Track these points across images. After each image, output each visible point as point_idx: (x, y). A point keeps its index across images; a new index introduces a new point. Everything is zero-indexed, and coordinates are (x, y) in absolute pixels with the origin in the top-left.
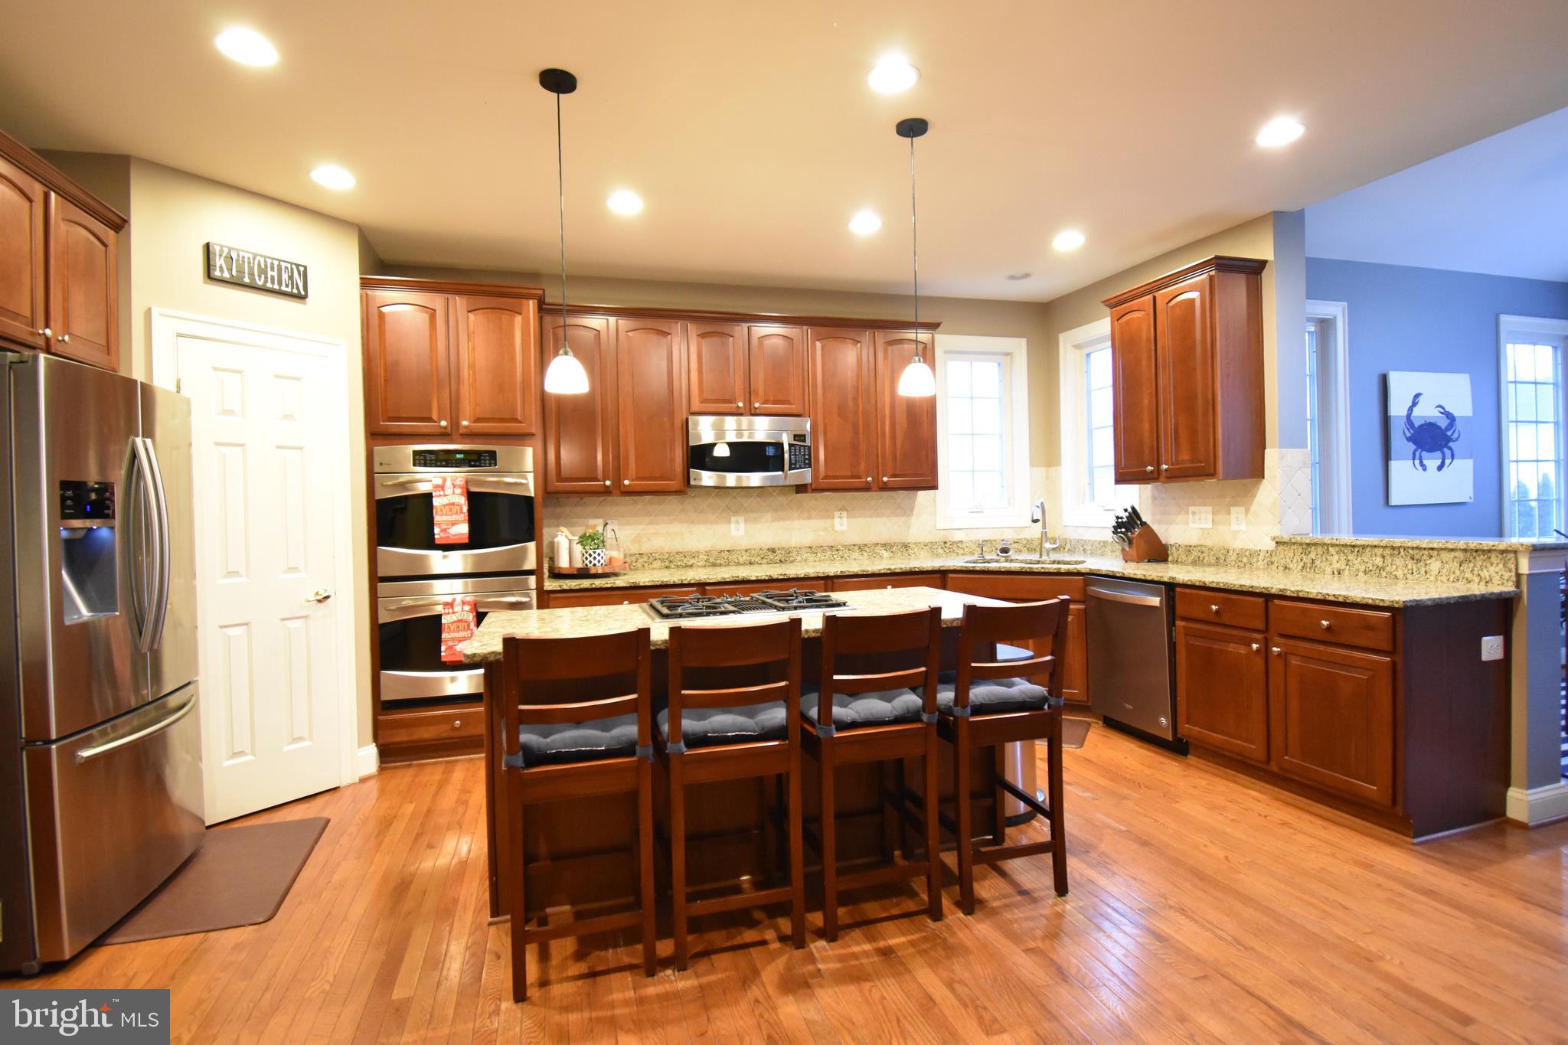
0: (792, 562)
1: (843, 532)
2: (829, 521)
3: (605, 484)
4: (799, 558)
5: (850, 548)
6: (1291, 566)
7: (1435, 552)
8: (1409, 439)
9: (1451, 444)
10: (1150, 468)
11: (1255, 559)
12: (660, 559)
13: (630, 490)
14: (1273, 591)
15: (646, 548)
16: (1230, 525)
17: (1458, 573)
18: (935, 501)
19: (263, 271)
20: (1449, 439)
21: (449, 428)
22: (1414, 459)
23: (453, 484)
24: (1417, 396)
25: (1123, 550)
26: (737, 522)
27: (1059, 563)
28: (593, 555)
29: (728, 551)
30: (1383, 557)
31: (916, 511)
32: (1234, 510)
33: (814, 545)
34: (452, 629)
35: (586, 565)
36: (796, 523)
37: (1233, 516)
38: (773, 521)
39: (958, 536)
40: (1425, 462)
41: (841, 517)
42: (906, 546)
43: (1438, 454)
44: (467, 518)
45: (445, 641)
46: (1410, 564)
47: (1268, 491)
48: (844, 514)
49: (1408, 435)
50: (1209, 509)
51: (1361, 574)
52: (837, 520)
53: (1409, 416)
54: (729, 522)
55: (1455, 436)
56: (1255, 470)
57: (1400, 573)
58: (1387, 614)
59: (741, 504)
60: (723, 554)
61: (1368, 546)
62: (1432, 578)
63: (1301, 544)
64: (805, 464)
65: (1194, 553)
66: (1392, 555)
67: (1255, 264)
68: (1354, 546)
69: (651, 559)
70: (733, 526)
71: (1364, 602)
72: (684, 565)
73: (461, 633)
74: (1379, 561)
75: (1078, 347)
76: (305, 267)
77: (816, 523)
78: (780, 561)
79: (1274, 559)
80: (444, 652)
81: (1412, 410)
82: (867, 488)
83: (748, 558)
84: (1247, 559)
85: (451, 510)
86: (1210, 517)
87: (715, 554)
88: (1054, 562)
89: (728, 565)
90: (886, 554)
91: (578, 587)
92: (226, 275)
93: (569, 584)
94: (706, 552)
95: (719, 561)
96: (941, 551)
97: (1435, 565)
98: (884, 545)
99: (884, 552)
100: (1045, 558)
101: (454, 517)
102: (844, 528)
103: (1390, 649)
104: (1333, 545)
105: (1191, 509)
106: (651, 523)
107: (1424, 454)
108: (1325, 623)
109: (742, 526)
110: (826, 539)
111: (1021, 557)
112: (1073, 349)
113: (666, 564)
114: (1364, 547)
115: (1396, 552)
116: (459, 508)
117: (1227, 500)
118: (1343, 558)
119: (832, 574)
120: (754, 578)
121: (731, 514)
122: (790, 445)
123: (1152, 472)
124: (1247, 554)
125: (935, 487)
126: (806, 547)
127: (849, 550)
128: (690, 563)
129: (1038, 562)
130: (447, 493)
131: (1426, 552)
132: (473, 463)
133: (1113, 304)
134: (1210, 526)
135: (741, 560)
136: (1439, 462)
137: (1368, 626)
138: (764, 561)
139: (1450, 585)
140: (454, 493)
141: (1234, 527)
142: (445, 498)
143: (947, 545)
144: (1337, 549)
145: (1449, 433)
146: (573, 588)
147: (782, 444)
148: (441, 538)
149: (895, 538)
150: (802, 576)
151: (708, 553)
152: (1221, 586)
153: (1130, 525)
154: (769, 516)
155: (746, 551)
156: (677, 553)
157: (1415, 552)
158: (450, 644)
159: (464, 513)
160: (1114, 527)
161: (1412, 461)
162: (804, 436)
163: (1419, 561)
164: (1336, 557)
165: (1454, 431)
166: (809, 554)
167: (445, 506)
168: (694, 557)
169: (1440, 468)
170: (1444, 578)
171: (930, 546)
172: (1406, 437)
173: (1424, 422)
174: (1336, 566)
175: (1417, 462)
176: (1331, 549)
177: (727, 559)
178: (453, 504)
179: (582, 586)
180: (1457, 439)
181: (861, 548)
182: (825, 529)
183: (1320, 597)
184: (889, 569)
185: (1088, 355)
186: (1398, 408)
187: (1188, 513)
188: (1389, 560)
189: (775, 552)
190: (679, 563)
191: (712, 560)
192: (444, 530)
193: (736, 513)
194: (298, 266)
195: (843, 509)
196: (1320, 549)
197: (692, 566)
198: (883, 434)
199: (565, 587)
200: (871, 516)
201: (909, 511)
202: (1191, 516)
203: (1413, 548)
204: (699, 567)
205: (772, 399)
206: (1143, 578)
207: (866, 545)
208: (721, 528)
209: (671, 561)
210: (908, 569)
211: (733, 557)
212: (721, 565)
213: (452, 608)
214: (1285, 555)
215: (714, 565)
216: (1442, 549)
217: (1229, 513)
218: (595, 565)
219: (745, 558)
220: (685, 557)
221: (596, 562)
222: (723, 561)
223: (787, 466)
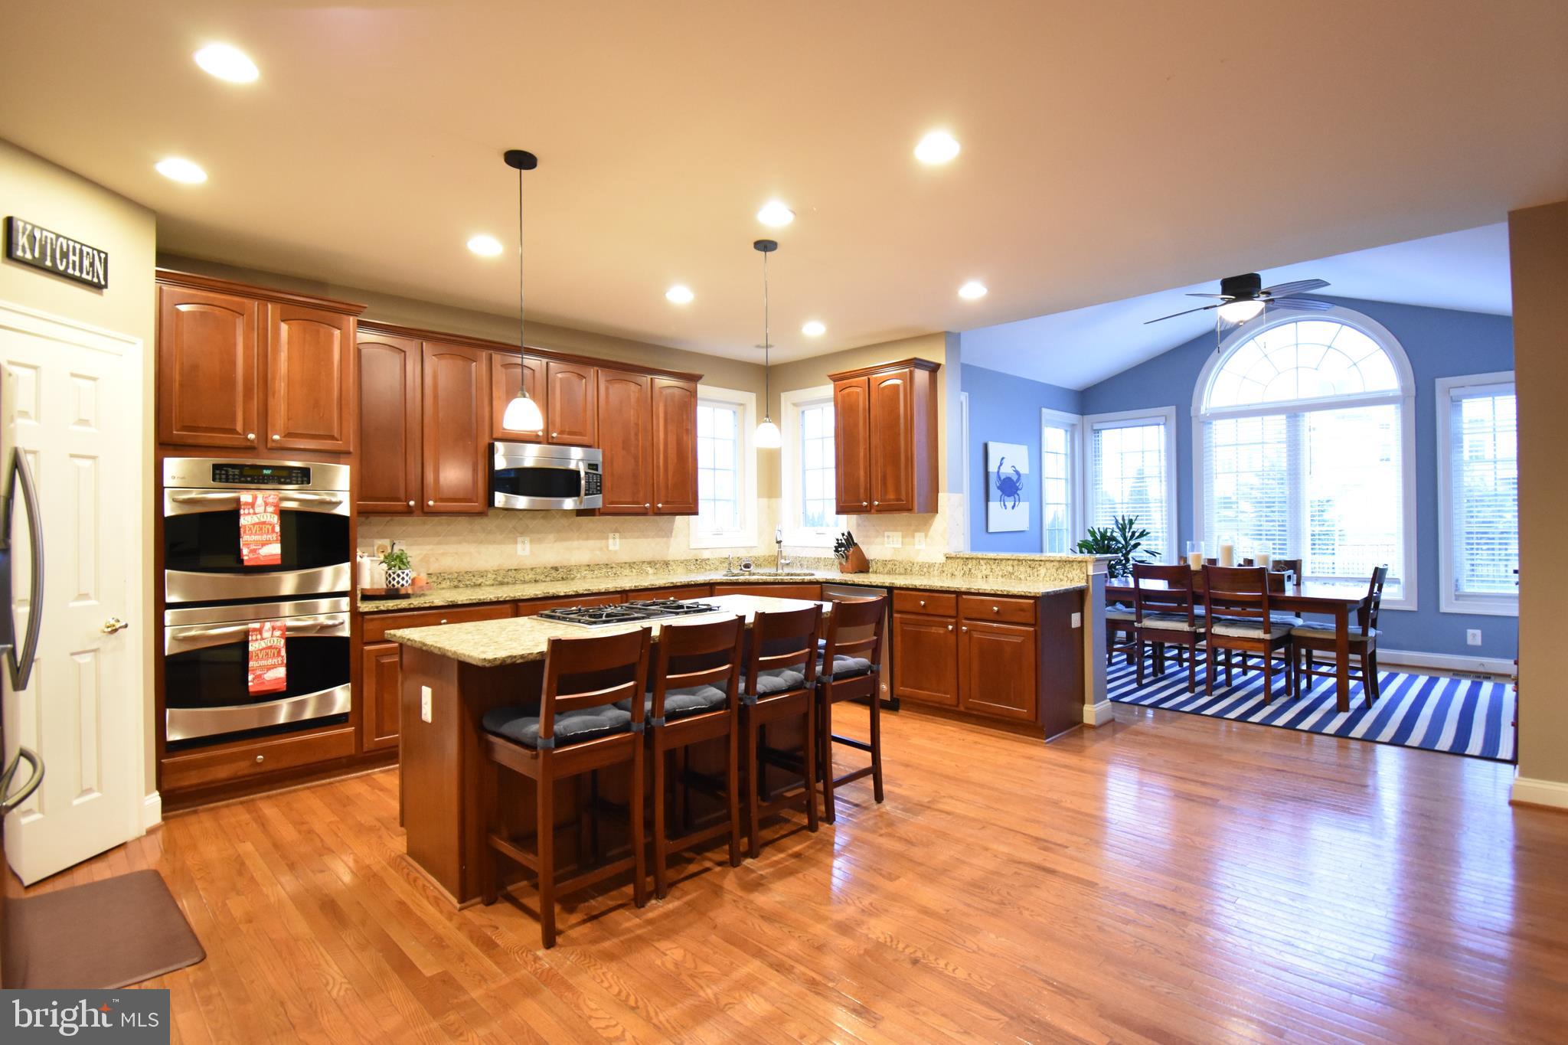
0: (573, 579)
1: (615, 552)
2: (604, 541)
3: (408, 505)
4: (579, 575)
5: (622, 565)
6: (956, 573)
7: (1043, 563)
8: (998, 488)
9: (1018, 492)
10: (865, 503)
11: (932, 569)
12: (448, 578)
13: (434, 510)
14: (963, 590)
15: (434, 568)
16: (914, 545)
17: (1055, 575)
18: (689, 525)
19: (64, 255)
20: (1018, 488)
21: (256, 442)
22: (1001, 501)
23: (265, 502)
24: (1003, 459)
25: (841, 564)
26: (523, 543)
27: (792, 575)
28: (402, 576)
29: (515, 570)
30: (1013, 566)
31: (674, 534)
32: (917, 535)
33: (592, 563)
34: (261, 656)
35: (393, 585)
36: (575, 544)
37: (917, 540)
38: (555, 541)
39: (706, 555)
40: (1006, 503)
41: (614, 538)
42: (667, 564)
43: (1013, 497)
44: (279, 538)
45: (253, 670)
46: (1029, 570)
47: (940, 522)
48: (617, 535)
49: (998, 485)
50: (900, 534)
51: (1000, 577)
52: (611, 541)
53: (998, 472)
54: (516, 543)
56: (933, 508)
57: (1022, 577)
58: (1032, 601)
59: (527, 526)
60: (510, 573)
61: (1003, 559)
62: (1041, 579)
63: (962, 558)
64: (597, 490)
65: (889, 566)
66: (1018, 565)
67: (932, 365)
68: (995, 560)
69: (440, 579)
70: (519, 546)
71: (1019, 594)
72: (472, 584)
73: (270, 660)
74: (1010, 569)
75: (795, 405)
76: (106, 254)
77: (592, 543)
78: (562, 578)
79: (945, 569)
80: (252, 681)
81: (999, 469)
82: (644, 513)
83: (534, 576)
84: (927, 568)
85: (261, 529)
86: (900, 539)
87: (502, 573)
88: (788, 575)
89: (514, 583)
90: (651, 571)
91: (395, 608)
92: (28, 257)
93: (386, 605)
94: (494, 571)
95: (506, 580)
96: (693, 567)
97: (1043, 571)
98: (649, 563)
99: (649, 569)
100: (780, 571)
101: (264, 537)
102: (617, 547)
103: (1033, 622)
104: (982, 559)
105: (886, 534)
106: (439, 543)
107: (1006, 497)
108: (996, 609)
109: (528, 546)
110: (600, 557)
111: (761, 571)
112: (792, 406)
113: (456, 583)
114: (1002, 560)
115: (1020, 563)
116: (270, 528)
117: (913, 528)
118: (989, 567)
119: (627, 589)
120: (562, 594)
121: (518, 535)
122: (586, 473)
123: (866, 506)
124: (927, 566)
125: (696, 513)
126: (584, 566)
127: (621, 567)
128: (479, 582)
129: (776, 575)
130: (257, 510)
131: (1037, 563)
132: (282, 480)
133: (836, 378)
134: (900, 546)
135: (527, 578)
137: (1021, 609)
138: (548, 579)
139: (1051, 582)
140: (265, 511)
141: (917, 547)
142: (254, 517)
143: (698, 562)
144: (985, 561)
145: (1017, 484)
146: (390, 608)
147: (579, 472)
148: (250, 559)
149: (658, 557)
150: (603, 591)
151: (496, 572)
152: (928, 587)
153: (847, 546)
154: (551, 537)
155: (532, 569)
156: (466, 573)
157: (1032, 562)
158: (258, 672)
159: (277, 533)
160: (835, 547)
161: (999, 502)
162: (597, 465)
163: (1033, 568)
164: (984, 567)
165: (1020, 483)
166: (587, 572)
167: (254, 525)
168: (482, 576)
169: (1013, 507)
170: (1048, 579)
171: (685, 563)
172: (996, 486)
173: (1005, 477)
174: (984, 572)
175: (1002, 503)
176: (981, 561)
177: (514, 578)
178: (264, 523)
179: (399, 607)
180: (1021, 489)
181: (631, 565)
182: (601, 549)
183: (992, 592)
184: (672, 583)
185: (803, 412)
186: (993, 468)
187: (884, 536)
188: (1016, 568)
189: (558, 571)
190: (468, 583)
191: (500, 579)
192: (254, 551)
193: (522, 534)
194: (99, 252)
195: (616, 531)
196: (974, 561)
197: (480, 585)
198: (658, 467)
199: (382, 608)
200: (638, 537)
201: (668, 533)
202: (886, 538)
203: (1030, 560)
204: (487, 585)
205: (567, 430)
206: (870, 584)
207: (635, 563)
208: (508, 548)
209: (460, 581)
210: (686, 583)
211: (520, 576)
212: (508, 583)
213: (261, 634)
214: (953, 566)
215: (502, 584)
216: (1047, 561)
217: (913, 537)
218: (403, 585)
219: (531, 576)
220: (474, 576)
221: (404, 582)
222: (510, 580)
223: (583, 492)
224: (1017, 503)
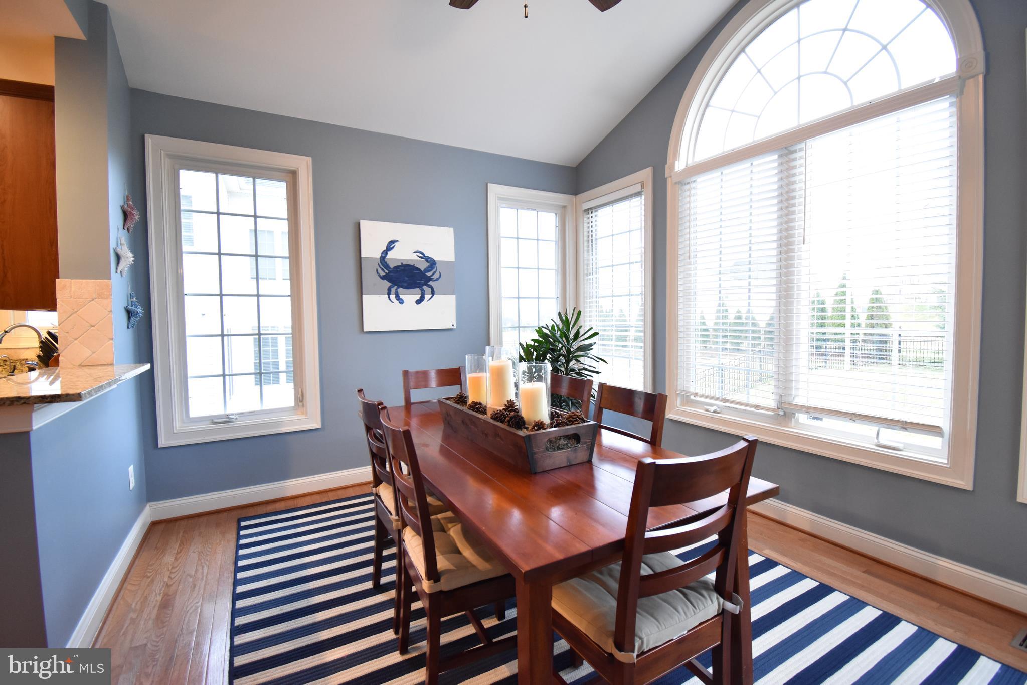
8: (383, 278)
9: (431, 283)
20: (429, 279)
22: (389, 294)
24: (393, 242)
40: (401, 296)
43: (418, 290)
49: (382, 274)
53: (383, 259)
55: (435, 277)
81: (387, 254)
107: (400, 290)
136: (418, 297)
145: (429, 274)
161: (387, 296)
165: (435, 273)
169: (419, 302)
172: (379, 275)
173: (400, 264)
175: (393, 297)
180: (437, 279)
186: (371, 251)
224: (427, 297)
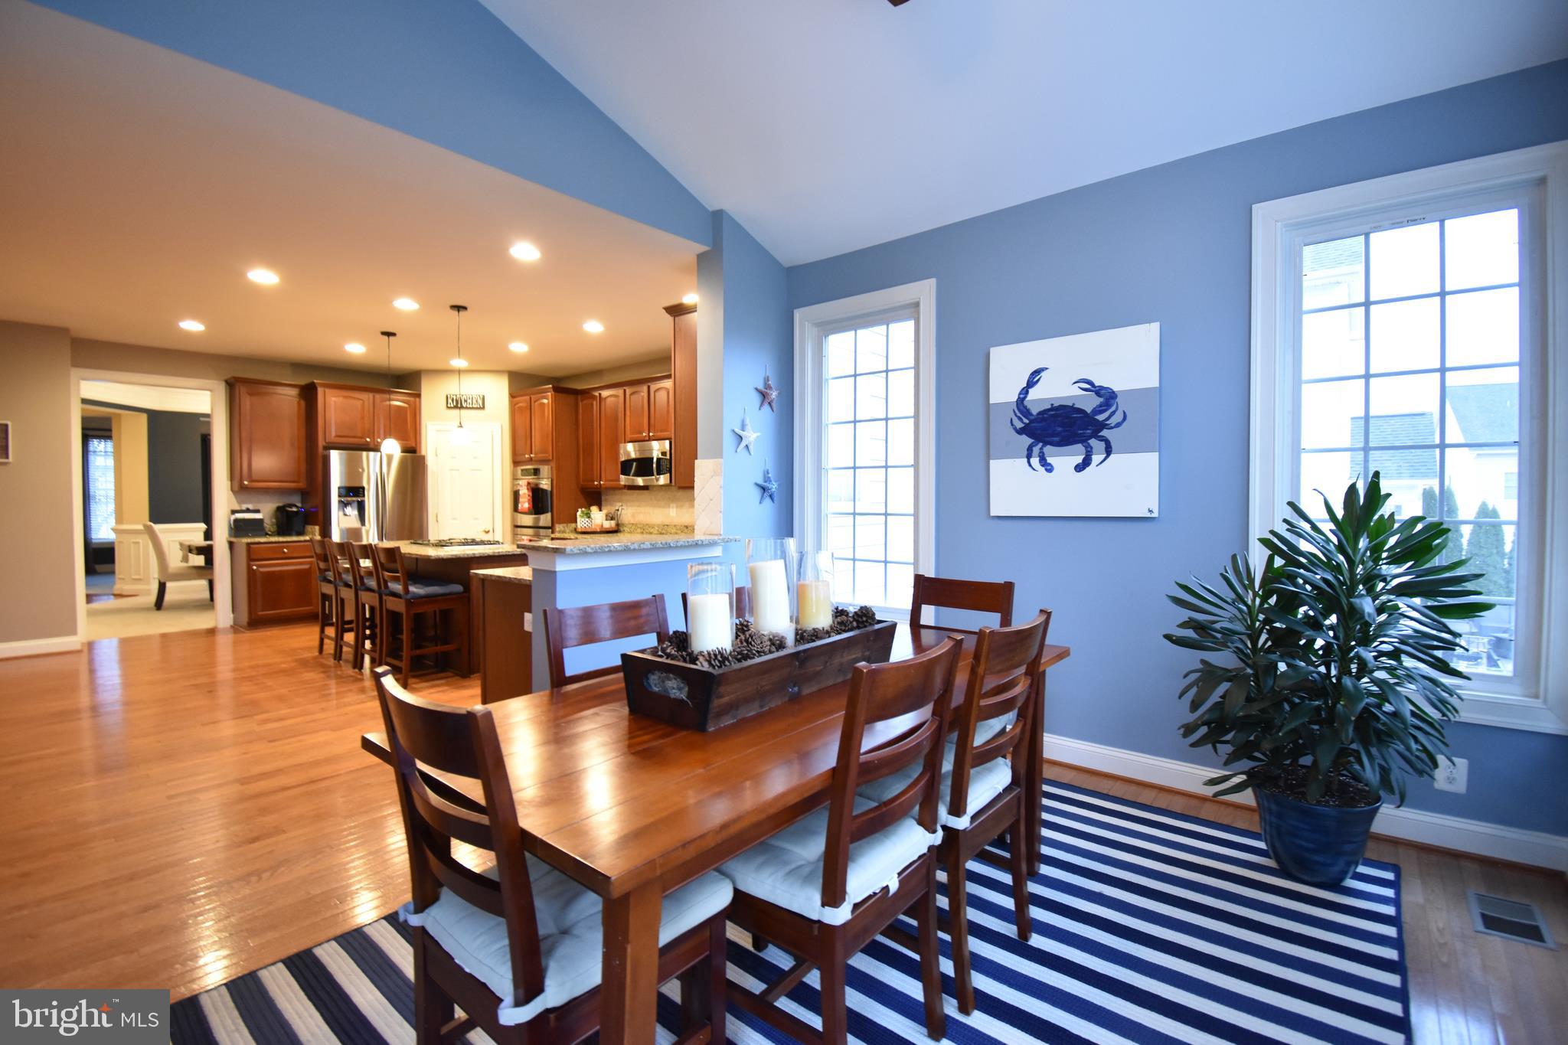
3: (596, 484)
8: (1020, 432)
9: (1105, 433)
19: (466, 401)
20: (1102, 426)
22: (1029, 457)
23: (524, 484)
26: (673, 507)
29: (667, 525)
38: (689, 507)
40: (1049, 460)
43: (1079, 447)
49: (1019, 425)
53: (1021, 401)
54: (669, 507)
55: (1113, 421)
59: (675, 496)
60: (665, 527)
70: (671, 510)
76: (484, 396)
81: (1027, 392)
87: (662, 527)
89: (666, 534)
92: (452, 406)
101: (525, 499)
106: (639, 506)
107: (1048, 449)
109: (675, 510)
116: (526, 495)
128: (651, 531)
135: (672, 532)
136: (1079, 459)
142: (523, 490)
145: (1101, 417)
147: (653, 458)
148: (520, 509)
151: (658, 526)
154: (687, 504)
155: (675, 526)
156: (646, 525)
161: (1026, 459)
162: (666, 453)
165: (1113, 413)
167: (523, 494)
168: (653, 528)
169: (1080, 468)
172: (1015, 429)
173: (1050, 407)
175: (1035, 461)
177: (667, 531)
180: (1118, 425)
189: (688, 528)
190: (647, 531)
191: (660, 530)
192: (522, 505)
193: (672, 502)
194: (480, 396)
204: (656, 534)
209: (644, 529)
211: (669, 530)
215: (661, 534)
220: (650, 527)
222: (663, 531)
223: (655, 473)
224: (1096, 458)
